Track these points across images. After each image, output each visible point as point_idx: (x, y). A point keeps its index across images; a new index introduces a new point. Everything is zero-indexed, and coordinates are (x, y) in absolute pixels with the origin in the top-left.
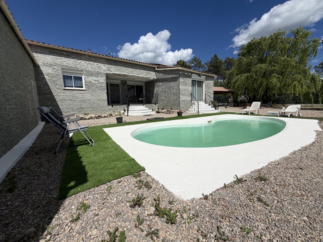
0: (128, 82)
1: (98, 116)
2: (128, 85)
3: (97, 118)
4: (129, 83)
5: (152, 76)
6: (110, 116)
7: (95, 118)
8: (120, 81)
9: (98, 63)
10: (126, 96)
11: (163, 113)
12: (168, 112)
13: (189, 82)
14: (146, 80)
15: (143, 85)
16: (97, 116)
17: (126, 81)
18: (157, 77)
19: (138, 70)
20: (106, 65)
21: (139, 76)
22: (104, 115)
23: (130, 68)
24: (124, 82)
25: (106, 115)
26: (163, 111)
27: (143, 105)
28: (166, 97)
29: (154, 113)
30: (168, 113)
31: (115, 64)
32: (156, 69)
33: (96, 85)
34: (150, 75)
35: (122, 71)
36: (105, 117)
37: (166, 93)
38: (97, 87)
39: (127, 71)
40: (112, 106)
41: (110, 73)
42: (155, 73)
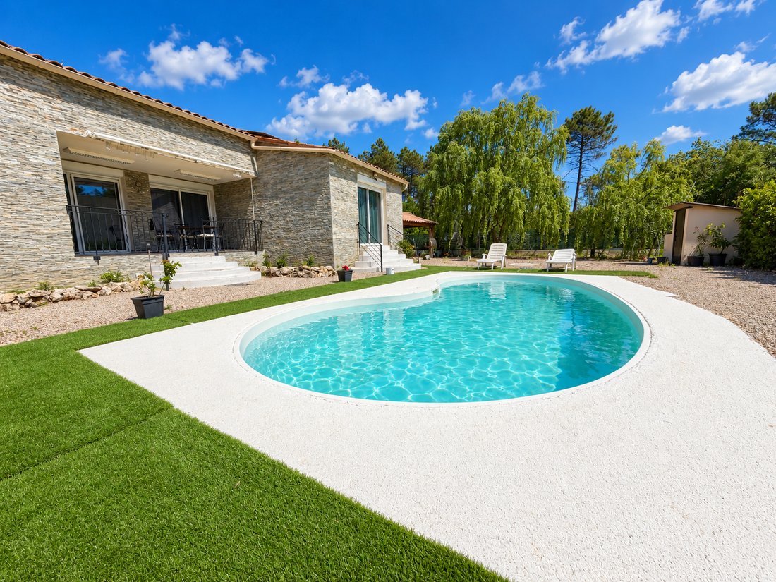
0: (151, 178)
1: (31, 298)
2: (153, 191)
3: (23, 305)
4: (156, 182)
5: (240, 165)
6: (90, 293)
7: (17, 307)
8: (120, 174)
9: (15, 87)
10: (147, 224)
11: (284, 275)
12: (300, 273)
13: (351, 192)
14: (217, 179)
15: (208, 191)
16: (23, 296)
17: (146, 175)
18: (254, 169)
19: (192, 141)
20: (59, 101)
21: (199, 159)
22: (61, 290)
23: (162, 130)
24: (136, 179)
25: (71, 292)
26: (285, 270)
27: (217, 254)
28: (288, 230)
29: (256, 276)
30: (302, 277)
31: (99, 103)
32: (253, 145)
33: (8, 172)
34: (233, 162)
35: (131, 135)
36: (69, 299)
37: (288, 219)
38: (14, 180)
39: (152, 138)
40: (97, 259)
41: (78, 132)
42: (250, 158)
